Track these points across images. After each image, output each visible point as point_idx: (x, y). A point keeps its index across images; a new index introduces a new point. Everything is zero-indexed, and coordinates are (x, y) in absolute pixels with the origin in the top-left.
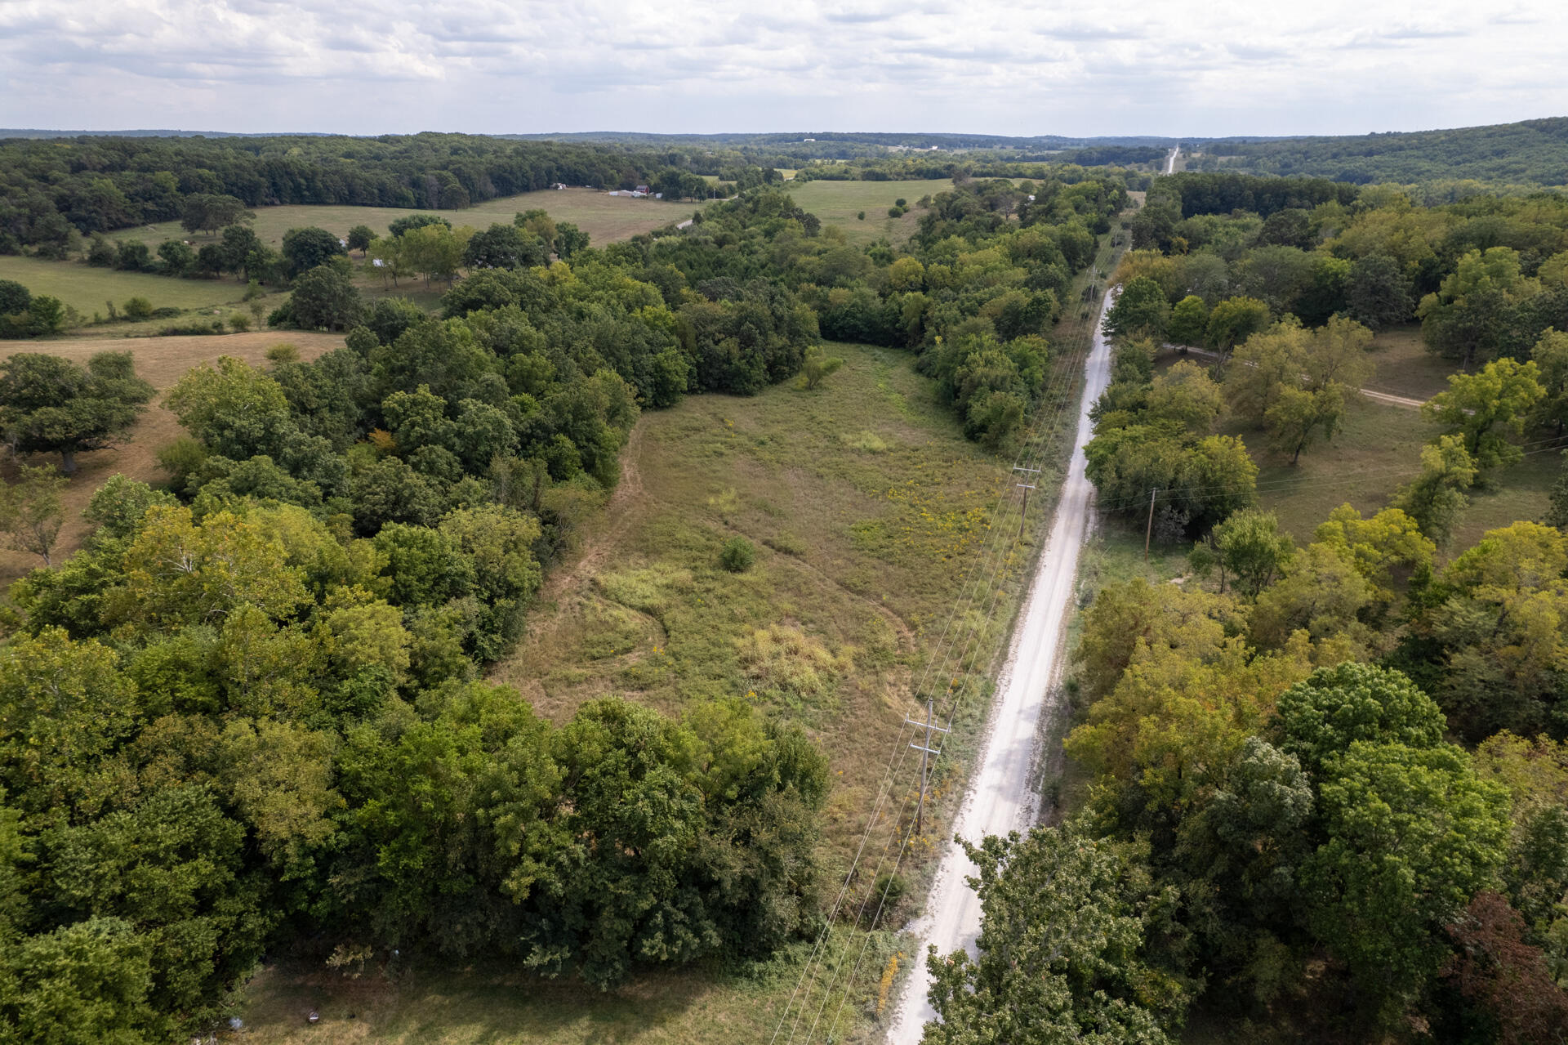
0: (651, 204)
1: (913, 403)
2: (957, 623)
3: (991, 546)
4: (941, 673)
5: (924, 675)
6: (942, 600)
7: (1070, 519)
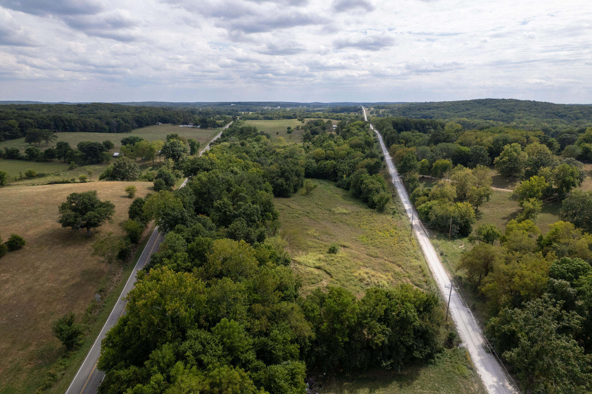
0: (197, 130)
1: (344, 197)
2: (412, 264)
3: (404, 240)
4: (419, 278)
5: (414, 279)
6: (402, 257)
7: (419, 231)
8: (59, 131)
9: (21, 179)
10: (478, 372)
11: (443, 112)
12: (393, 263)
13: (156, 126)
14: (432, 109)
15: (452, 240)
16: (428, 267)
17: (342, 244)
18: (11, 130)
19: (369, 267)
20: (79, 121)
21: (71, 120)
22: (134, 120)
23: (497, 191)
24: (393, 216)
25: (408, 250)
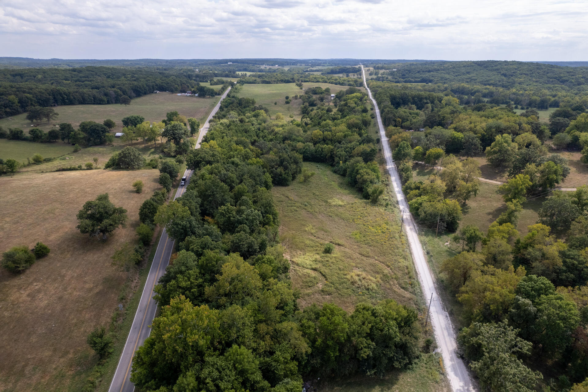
0: (195, 99)
1: (341, 185)
2: (400, 264)
3: (394, 237)
4: (405, 280)
5: (401, 281)
6: (391, 257)
7: (409, 225)
8: (58, 105)
9: (29, 165)
10: (448, 377)
11: (443, 75)
12: (383, 263)
13: (153, 95)
14: (432, 71)
15: (439, 236)
16: (415, 268)
17: (337, 242)
18: (12, 106)
19: (361, 268)
20: (77, 94)
21: (69, 93)
22: (132, 89)
23: (486, 183)
24: (386, 208)
25: (398, 248)
